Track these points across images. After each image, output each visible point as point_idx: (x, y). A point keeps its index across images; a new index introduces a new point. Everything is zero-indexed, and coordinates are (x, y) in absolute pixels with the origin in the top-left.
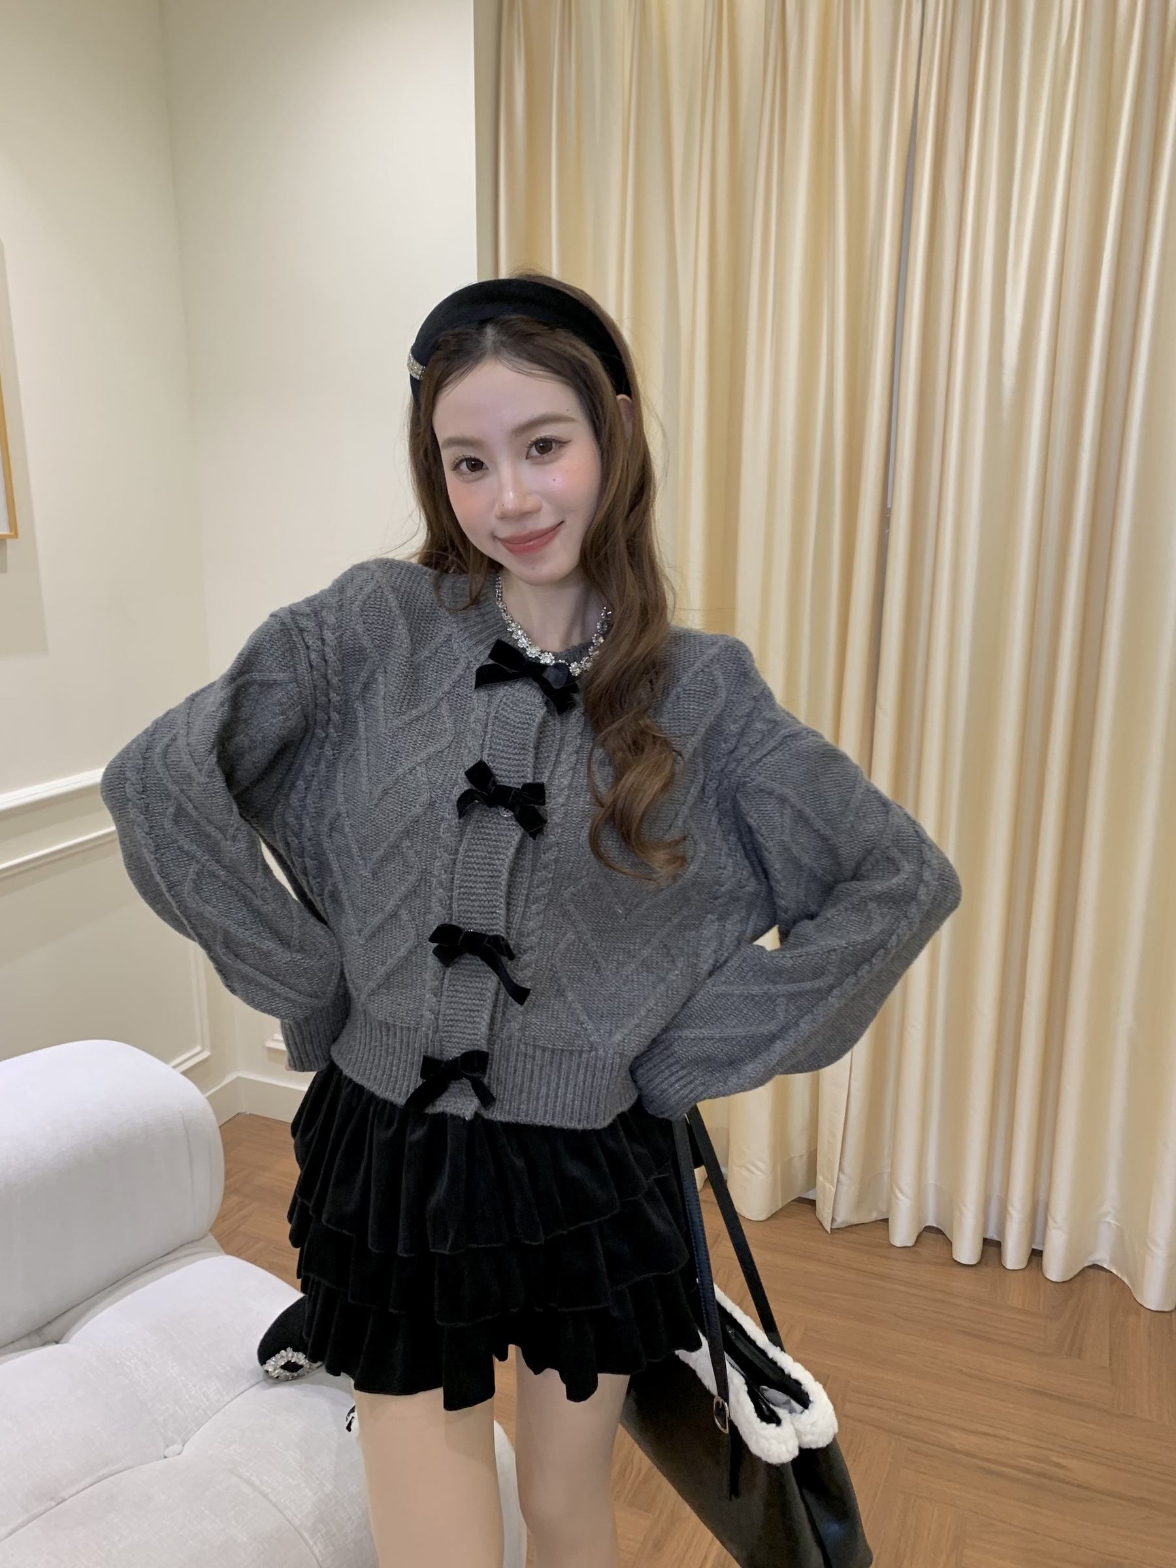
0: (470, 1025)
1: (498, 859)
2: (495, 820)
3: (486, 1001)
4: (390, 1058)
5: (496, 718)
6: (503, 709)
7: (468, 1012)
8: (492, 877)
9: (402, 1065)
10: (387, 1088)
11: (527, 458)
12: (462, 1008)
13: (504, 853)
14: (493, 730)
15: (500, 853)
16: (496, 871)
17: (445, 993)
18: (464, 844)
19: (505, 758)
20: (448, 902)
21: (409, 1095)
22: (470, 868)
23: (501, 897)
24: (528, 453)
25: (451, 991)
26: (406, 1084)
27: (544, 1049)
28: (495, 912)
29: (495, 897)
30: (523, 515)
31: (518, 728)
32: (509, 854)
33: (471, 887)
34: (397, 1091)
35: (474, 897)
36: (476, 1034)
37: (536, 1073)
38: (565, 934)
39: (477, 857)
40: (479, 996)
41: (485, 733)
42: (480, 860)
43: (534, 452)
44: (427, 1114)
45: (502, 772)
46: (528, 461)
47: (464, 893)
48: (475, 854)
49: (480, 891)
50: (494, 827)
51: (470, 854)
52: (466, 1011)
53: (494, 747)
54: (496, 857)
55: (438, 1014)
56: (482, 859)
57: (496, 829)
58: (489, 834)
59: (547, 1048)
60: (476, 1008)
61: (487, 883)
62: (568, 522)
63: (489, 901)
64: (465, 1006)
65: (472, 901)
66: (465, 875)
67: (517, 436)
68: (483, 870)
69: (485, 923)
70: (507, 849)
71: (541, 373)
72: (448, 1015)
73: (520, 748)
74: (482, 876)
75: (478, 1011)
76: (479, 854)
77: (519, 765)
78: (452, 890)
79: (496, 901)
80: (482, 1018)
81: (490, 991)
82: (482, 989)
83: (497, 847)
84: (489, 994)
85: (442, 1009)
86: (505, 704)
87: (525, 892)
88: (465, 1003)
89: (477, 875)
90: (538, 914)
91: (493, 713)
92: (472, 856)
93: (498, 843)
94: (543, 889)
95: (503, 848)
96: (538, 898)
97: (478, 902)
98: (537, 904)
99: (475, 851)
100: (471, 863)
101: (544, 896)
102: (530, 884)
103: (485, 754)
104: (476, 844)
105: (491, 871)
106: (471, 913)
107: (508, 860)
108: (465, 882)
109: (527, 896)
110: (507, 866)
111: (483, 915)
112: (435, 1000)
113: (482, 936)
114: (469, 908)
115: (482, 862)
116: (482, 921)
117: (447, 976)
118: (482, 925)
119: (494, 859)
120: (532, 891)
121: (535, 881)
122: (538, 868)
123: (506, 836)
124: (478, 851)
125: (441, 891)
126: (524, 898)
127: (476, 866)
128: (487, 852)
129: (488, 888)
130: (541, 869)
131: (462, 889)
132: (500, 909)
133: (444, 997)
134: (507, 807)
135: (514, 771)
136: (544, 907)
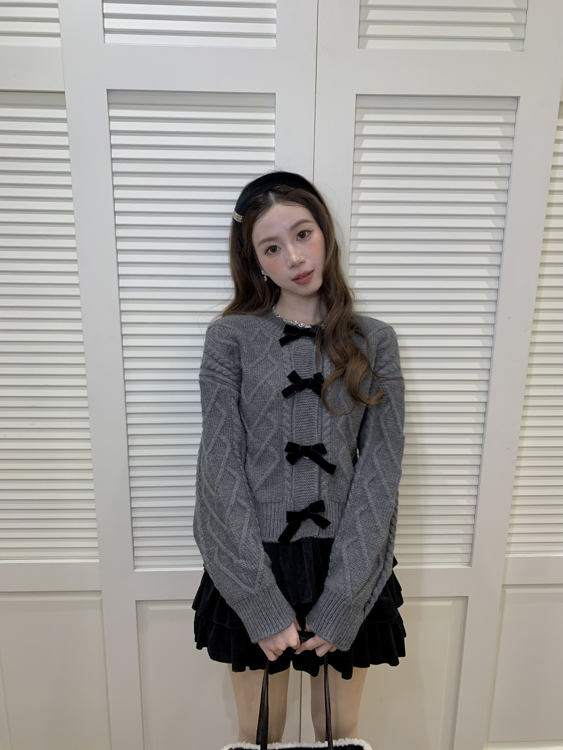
0: (309, 491)
1: (311, 412)
2: (305, 396)
4: (269, 521)
5: (294, 354)
6: (297, 350)
7: (307, 486)
8: (309, 420)
9: (276, 521)
10: (269, 536)
11: (297, 240)
13: (313, 409)
14: (294, 360)
15: (312, 409)
16: (311, 417)
17: (294, 479)
18: (295, 409)
19: (303, 369)
20: (291, 437)
21: (281, 535)
22: (299, 419)
23: (316, 429)
25: (297, 477)
27: (335, 502)
28: (313, 436)
29: (312, 429)
30: (299, 264)
31: (307, 355)
32: (316, 408)
33: (301, 427)
34: (275, 535)
35: (303, 431)
36: (313, 495)
38: (341, 447)
40: (311, 477)
41: (291, 362)
42: (303, 414)
45: (303, 375)
46: (296, 242)
47: (298, 431)
48: (300, 412)
49: (305, 428)
50: (305, 399)
51: (298, 413)
52: (305, 485)
53: (296, 366)
54: (310, 411)
55: (291, 490)
56: (304, 413)
57: (306, 399)
58: (304, 402)
59: (337, 501)
61: (307, 424)
62: (316, 269)
63: (310, 432)
64: (304, 483)
65: (302, 433)
66: (298, 422)
68: (305, 418)
69: (308, 442)
70: (314, 406)
72: (297, 489)
73: (309, 364)
74: (305, 421)
75: (311, 484)
76: (302, 412)
77: (310, 370)
78: (292, 431)
79: (313, 431)
80: (314, 487)
81: (316, 474)
82: (311, 473)
83: (310, 407)
84: (316, 475)
85: (294, 487)
86: (297, 348)
87: (320, 426)
88: (304, 482)
89: (303, 421)
90: (327, 436)
91: (293, 353)
92: (299, 413)
93: (310, 405)
94: (327, 423)
95: (312, 407)
96: (325, 428)
97: (305, 433)
98: (326, 432)
99: (300, 411)
100: (299, 416)
101: (328, 426)
102: (322, 421)
103: (294, 369)
104: (300, 408)
105: (309, 418)
106: (302, 439)
107: (316, 411)
108: (298, 425)
109: (321, 427)
110: (316, 414)
111: (307, 439)
112: (289, 484)
113: (309, 447)
114: (301, 437)
115: (304, 415)
116: (307, 441)
117: (294, 470)
118: (308, 443)
119: (309, 413)
120: (323, 425)
121: (323, 420)
122: (323, 413)
123: (312, 401)
124: (301, 410)
125: (287, 432)
126: (320, 429)
127: (302, 417)
128: (306, 410)
129: (309, 426)
130: (325, 413)
131: (297, 429)
132: (316, 434)
133: (293, 482)
134: (309, 388)
135: (308, 373)
136: (329, 432)
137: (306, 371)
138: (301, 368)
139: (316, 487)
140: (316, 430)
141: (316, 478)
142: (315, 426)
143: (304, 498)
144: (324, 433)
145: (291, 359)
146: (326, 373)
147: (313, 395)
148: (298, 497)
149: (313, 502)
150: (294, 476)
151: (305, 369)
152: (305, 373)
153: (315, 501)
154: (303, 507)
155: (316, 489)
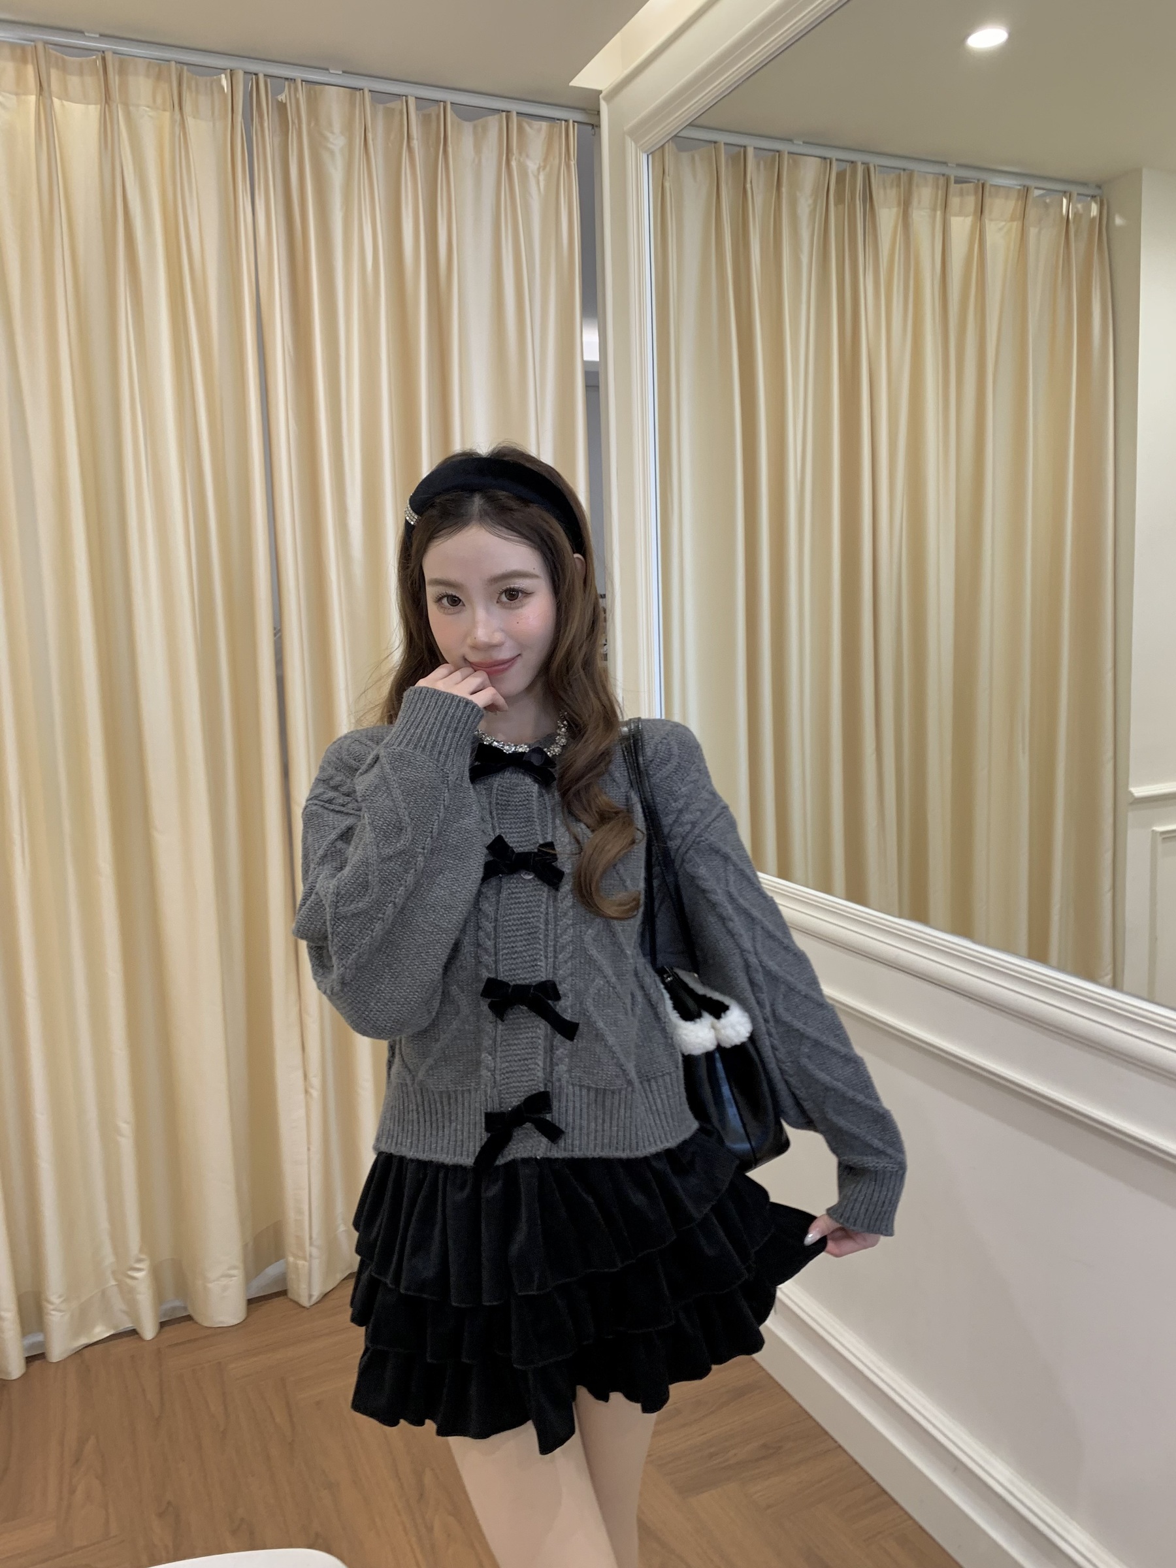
0: (526, 1073)
1: (533, 917)
2: (521, 885)
3: (537, 1048)
4: (454, 1124)
5: (497, 804)
6: (501, 795)
7: (522, 1062)
8: (529, 934)
9: (466, 1129)
10: (455, 1153)
11: (497, 602)
12: (516, 1059)
13: (537, 911)
14: (497, 814)
15: (533, 911)
16: (533, 928)
17: (499, 1049)
18: (501, 911)
19: (515, 833)
20: (494, 967)
21: (477, 1154)
22: (509, 931)
23: (541, 950)
24: (498, 598)
25: (505, 1046)
26: (472, 1144)
27: (589, 1088)
28: (536, 965)
29: (535, 951)
30: (491, 647)
31: (520, 805)
32: (543, 910)
33: (513, 947)
34: (465, 1153)
35: (516, 955)
36: (533, 1080)
37: (585, 1110)
38: (593, 980)
39: (514, 920)
40: (531, 1044)
41: (492, 818)
42: (517, 922)
43: (504, 598)
44: (498, 1167)
46: (498, 605)
47: (507, 954)
48: (511, 917)
49: (521, 949)
50: (522, 890)
51: (507, 919)
52: (520, 1060)
53: (503, 826)
54: (530, 916)
55: (494, 1071)
56: (519, 919)
57: (523, 893)
58: (520, 898)
59: (592, 1087)
60: (530, 1056)
61: (525, 940)
62: (525, 655)
63: (529, 956)
64: (518, 1057)
65: (515, 959)
66: (507, 935)
67: (491, 584)
68: (521, 929)
69: (527, 977)
70: (539, 906)
71: (515, 538)
72: (504, 1069)
73: (526, 822)
74: (521, 935)
75: (531, 1059)
76: (515, 917)
78: (496, 953)
79: (537, 954)
80: (536, 1064)
81: (540, 1038)
82: (532, 1038)
83: (530, 907)
84: (541, 1041)
85: (498, 1066)
86: (502, 789)
87: (552, 944)
88: (518, 1054)
89: (516, 936)
90: (566, 962)
91: (494, 801)
92: (510, 920)
93: (530, 904)
94: (567, 937)
95: (534, 906)
96: (563, 947)
97: (520, 959)
98: (563, 954)
99: (510, 914)
100: (509, 926)
101: (568, 944)
102: (555, 934)
103: (498, 832)
104: (511, 909)
105: (529, 929)
106: (515, 970)
107: (542, 916)
108: (506, 943)
109: (555, 946)
110: (542, 920)
111: (525, 970)
112: (490, 1058)
113: (528, 987)
114: (513, 966)
115: (519, 923)
116: (525, 975)
117: (499, 1032)
118: (525, 978)
119: (529, 918)
120: (557, 941)
121: (559, 931)
122: (559, 918)
123: (535, 895)
124: (514, 914)
125: (487, 957)
126: (552, 949)
127: (514, 928)
128: (522, 914)
129: (528, 945)
130: (562, 918)
131: (504, 951)
132: (541, 961)
133: (498, 1053)
134: (528, 869)
135: (526, 841)
136: (570, 955)
137: (521, 837)
138: (511, 830)
139: (538, 1065)
140: (542, 953)
141: (539, 1047)
142: (540, 944)
143: (518, 1086)
144: (560, 956)
145: (491, 813)
146: (560, 840)
147: (537, 885)
148: (507, 1084)
149: (534, 1092)
150: (499, 1042)
151: (519, 833)
152: (520, 839)
153: (537, 1092)
154: (515, 1102)
155: (539, 1068)
